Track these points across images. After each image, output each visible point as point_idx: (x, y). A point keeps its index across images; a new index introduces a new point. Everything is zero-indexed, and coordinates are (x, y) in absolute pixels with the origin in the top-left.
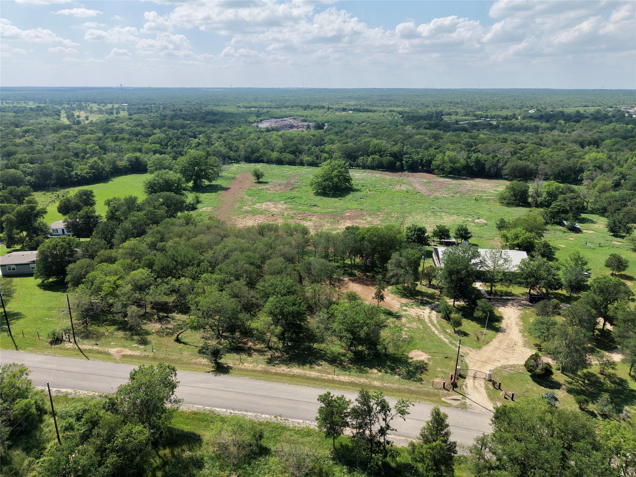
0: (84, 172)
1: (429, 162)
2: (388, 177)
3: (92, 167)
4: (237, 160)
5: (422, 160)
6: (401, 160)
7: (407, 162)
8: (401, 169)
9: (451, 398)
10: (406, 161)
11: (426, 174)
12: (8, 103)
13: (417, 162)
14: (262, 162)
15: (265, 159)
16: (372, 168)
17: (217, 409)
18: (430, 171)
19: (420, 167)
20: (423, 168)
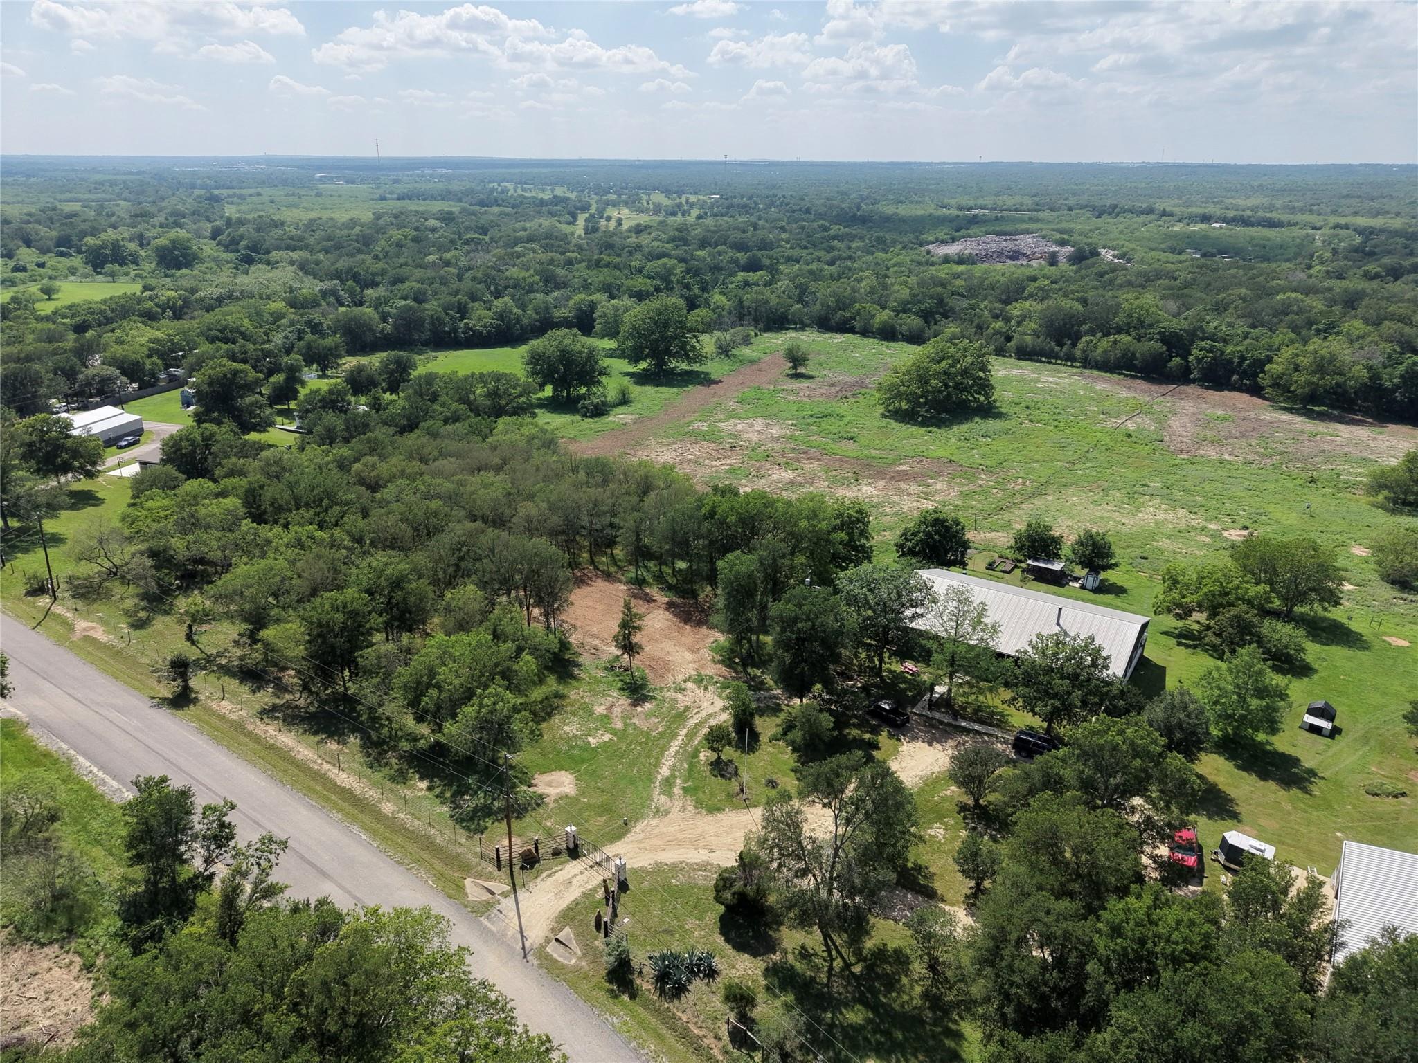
0: (482, 323)
1: (1259, 365)
2: (1124, 393)
3: (501, 316)
4: (802, 322)
5: (1243, 359)
6: (1185, 354)
7: (1199, 360)
8: (1182, 377)
9: (487, 884)
10: (1197, 358)
11: (1245, 397)
12: (524, 190)
13: (1230, 362)
14: (852, 331)
15: (857, 325)
16: (1107, 366)
17: (81, 759)
18: (1256, 391)
19: (1235, 377)
20: (1241, 379)
